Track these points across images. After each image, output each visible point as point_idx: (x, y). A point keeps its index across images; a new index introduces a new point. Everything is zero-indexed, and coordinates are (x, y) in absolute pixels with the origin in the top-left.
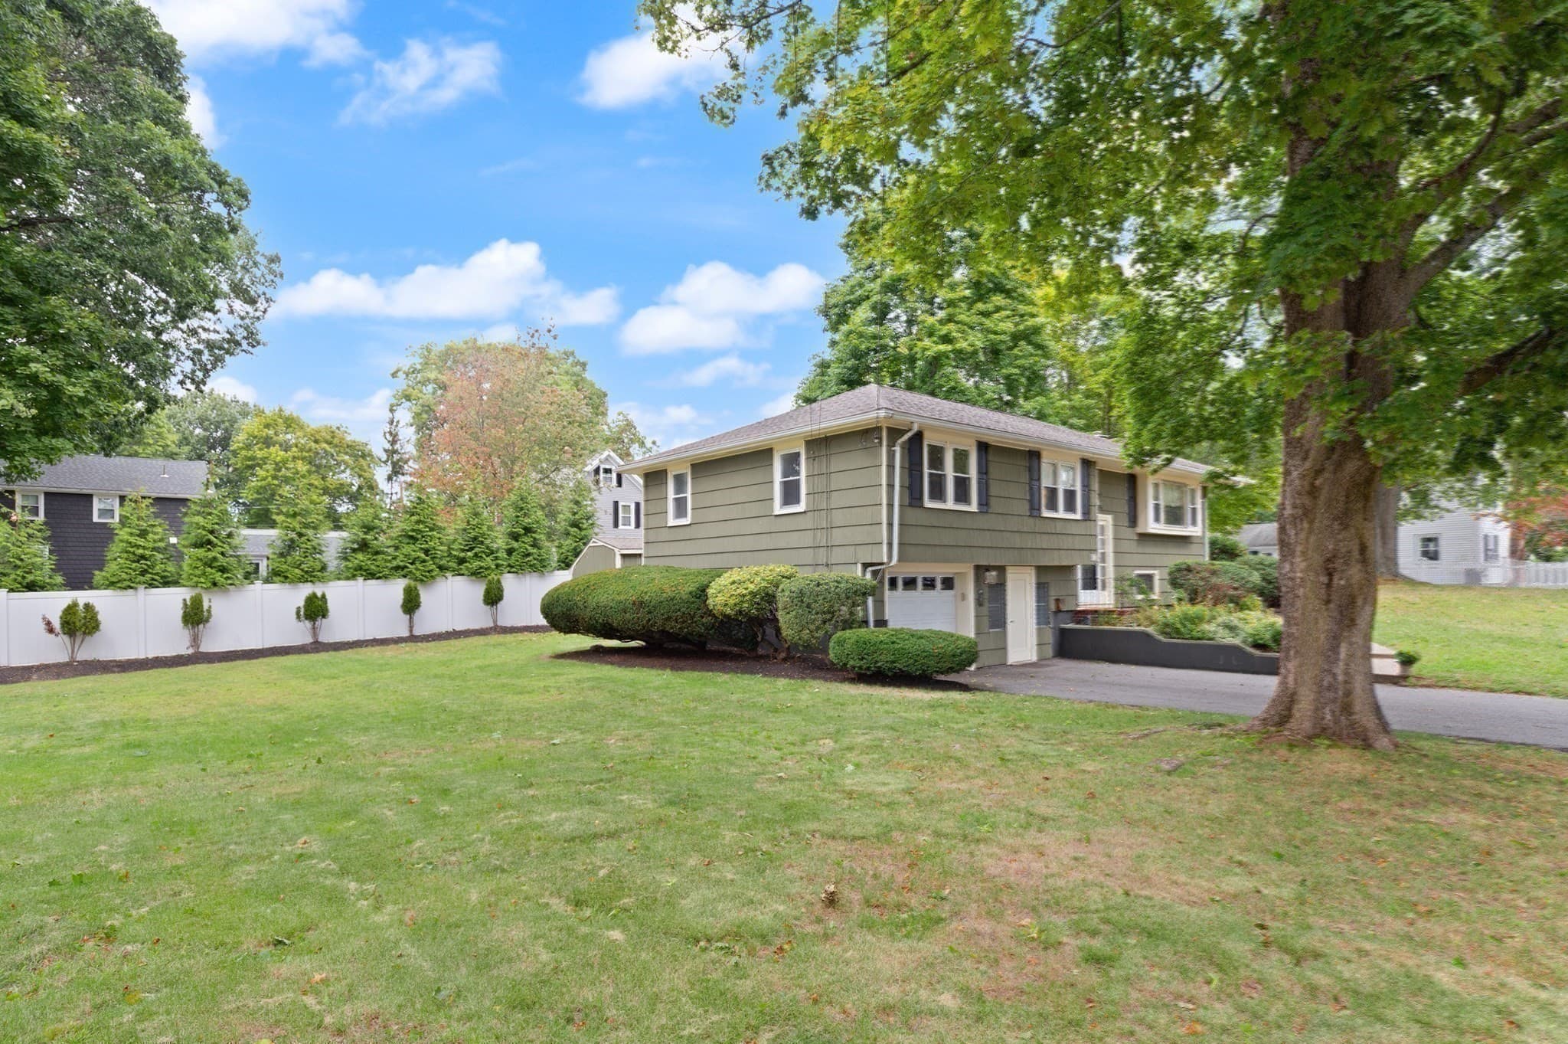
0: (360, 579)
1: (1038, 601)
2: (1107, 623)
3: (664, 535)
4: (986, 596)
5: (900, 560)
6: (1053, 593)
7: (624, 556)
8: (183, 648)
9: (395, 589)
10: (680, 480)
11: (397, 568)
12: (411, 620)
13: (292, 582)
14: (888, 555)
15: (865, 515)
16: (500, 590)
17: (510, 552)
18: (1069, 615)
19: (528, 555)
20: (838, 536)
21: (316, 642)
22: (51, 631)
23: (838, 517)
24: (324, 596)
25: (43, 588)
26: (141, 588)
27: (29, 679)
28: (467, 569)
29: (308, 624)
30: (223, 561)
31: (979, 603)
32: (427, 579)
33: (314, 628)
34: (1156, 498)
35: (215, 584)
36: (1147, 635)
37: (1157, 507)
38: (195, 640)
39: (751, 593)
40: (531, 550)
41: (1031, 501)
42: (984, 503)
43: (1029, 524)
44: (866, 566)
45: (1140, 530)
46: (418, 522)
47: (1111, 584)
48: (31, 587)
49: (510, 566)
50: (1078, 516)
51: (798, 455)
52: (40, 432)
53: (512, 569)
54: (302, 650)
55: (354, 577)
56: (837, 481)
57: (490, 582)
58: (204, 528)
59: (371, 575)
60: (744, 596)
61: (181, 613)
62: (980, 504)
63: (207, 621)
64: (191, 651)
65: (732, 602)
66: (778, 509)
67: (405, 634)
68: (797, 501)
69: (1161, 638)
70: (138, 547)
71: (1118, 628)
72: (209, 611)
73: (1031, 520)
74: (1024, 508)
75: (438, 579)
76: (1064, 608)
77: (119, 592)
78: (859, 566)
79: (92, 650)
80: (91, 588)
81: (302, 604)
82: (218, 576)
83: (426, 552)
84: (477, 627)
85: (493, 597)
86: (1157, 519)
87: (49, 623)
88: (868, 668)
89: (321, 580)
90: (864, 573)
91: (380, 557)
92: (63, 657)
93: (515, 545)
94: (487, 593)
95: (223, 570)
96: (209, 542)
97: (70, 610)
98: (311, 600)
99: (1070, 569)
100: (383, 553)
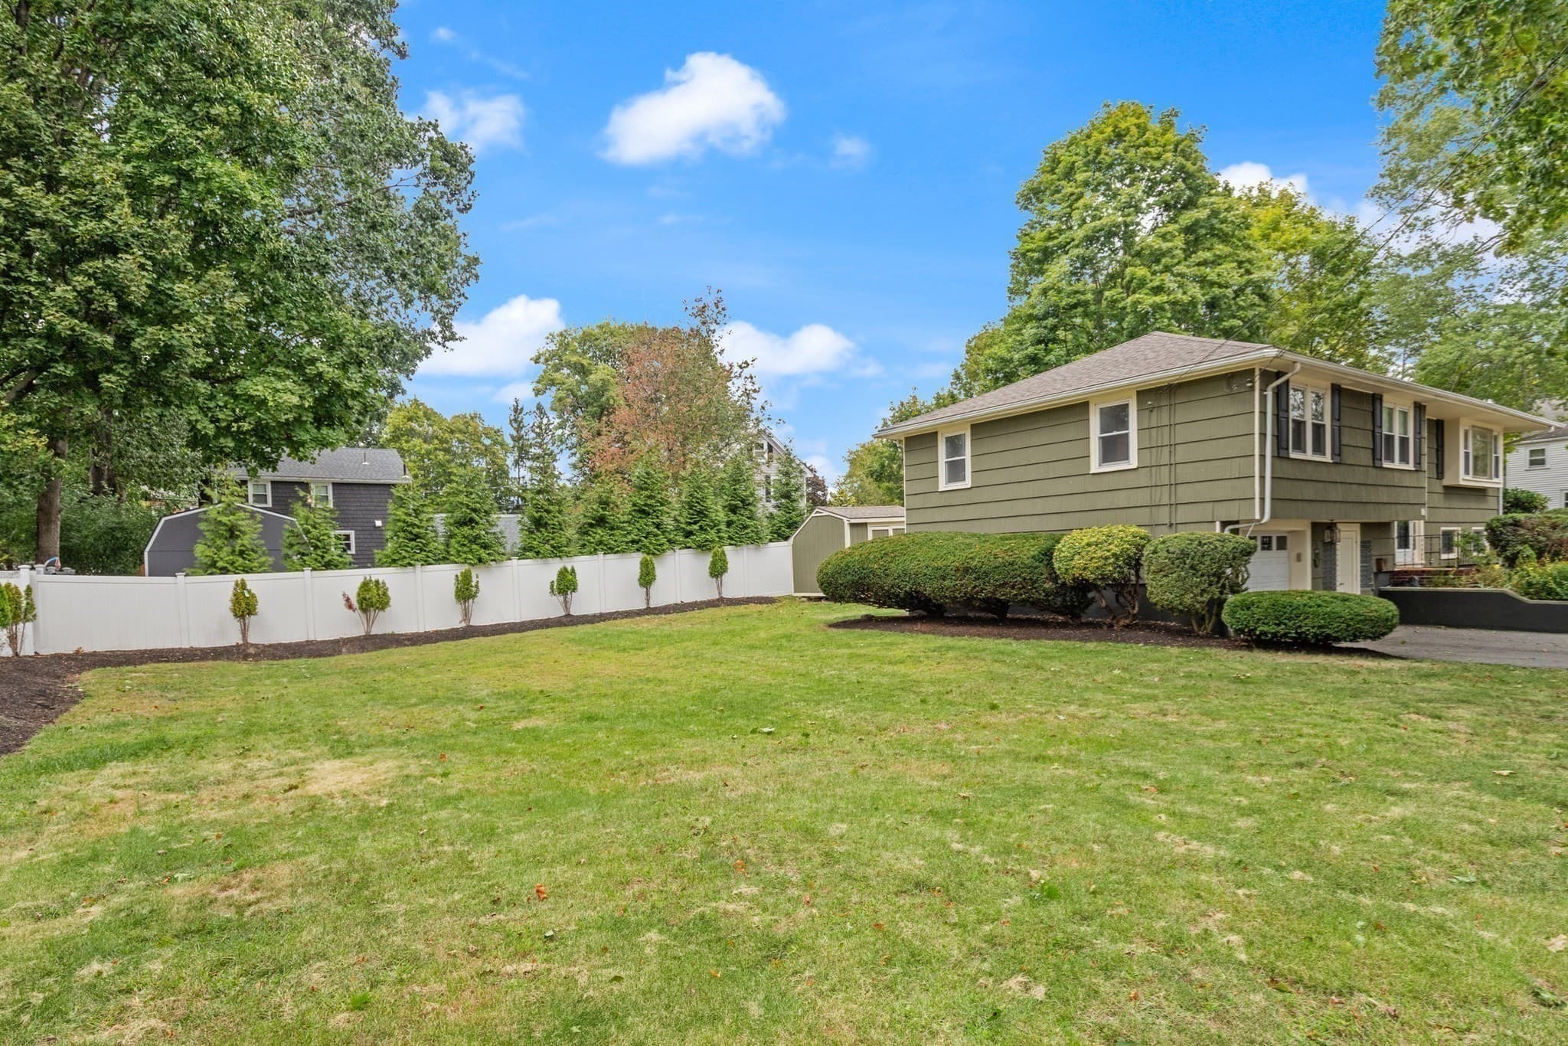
0: (601, 554)
1: (1362, 562)
2: (1445, 584)
3: (934, 500)
4: (1321, 556)
5: (1273, 516)
6: (1376, 553)
7: (852, 525)
8: (456, 622)
9: (633, 562)
10: (955, 444)
11: (633, 542)
12: (648, 594)
13: (544, 557)
14: (1260, 512)
15: (1234, 468)
16: (725, 562)
17: (729, 524)
18: (1388, 576)
19: (745, 527)
20: (1184, 493)
21: (568, 615)
22: (350, 607)
23: (1185, 473)
24: (573, 570)
25: (336, 567)
26: (418, 564)
27: (340, 653)
28: (694, 541)
29: (561, 598)
30: (488, 539)
31: (1315, 564)
32: (658, 552)
33: (565, 601)
34: (1466, 447)
35: (480, 560)
36: (1504, 596)
37: (1467, 455)
38: (466, 615)
39: (1114, 555)
40: (749, 522)
41: (1374, 450)
42: (1337, 452)
43: (1373, 476)
44: (1224, 524)
45: (1448, 481)
46: (651, 497)
47: (1421, 542)
48: (328, 565)
49: (731, 538)
50: (1411, 467)
51: (1125, 407)
52: (318, 422)
53: (735, 541)
54: (559, 623)
55: (594, 552)
56: (1182, 434)
57: (715, 555)
58: (468, 506)
59: (611, 550)
60: (1106, 558)
61: (453, 589)
62: (1333, 453)
63: (474, 596)
64: (464, 625)
65: (1092, 565)
66: (1095, 467)
67: (643, 606)
68: (1126, 457)
69: (1525, 599)
70: (413, 525)
71: (1461, 589)
72: (477, 586)
73: (1373, 472)
74: (1366, 458)
75: (669, 552)
76: (1384, 569)
77: (399, 570)
78: (1218, 524)
79: (385, 624)
80: (374, 566)
81: (555, 578)
82: (483, 553)
83: (658, 526)
84: (705, 598)
85: (718, 570)
86: (1467, 472)
87: (348, 600)
88: (1285, 635)
89: (568, 555)
90: (1223, 530)
91: (617, 532)
92: (359, 631)
93: (733, 517)
94: (713, 564)
95: (485, 546)
96: (472, 520)
97: (365, 586)
98: (563, 573)
99: (1386, 526)
100: (618, 528)
